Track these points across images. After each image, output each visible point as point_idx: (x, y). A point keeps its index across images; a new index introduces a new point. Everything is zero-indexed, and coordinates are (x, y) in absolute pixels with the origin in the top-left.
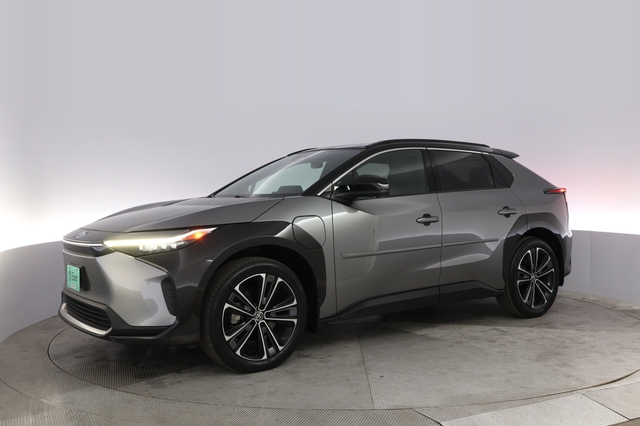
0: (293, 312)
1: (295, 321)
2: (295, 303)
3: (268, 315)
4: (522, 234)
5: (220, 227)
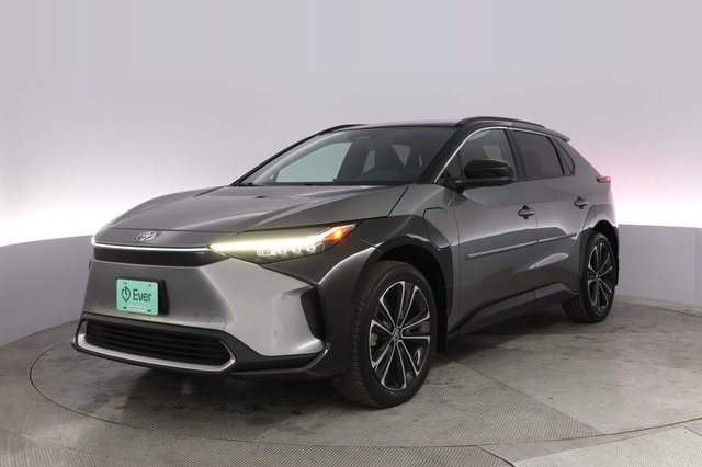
0: (425, 329)
1: (428, 338)
2: (428, 316)
3: (404, 333)
4: (592, 226)
5: (359, 222)
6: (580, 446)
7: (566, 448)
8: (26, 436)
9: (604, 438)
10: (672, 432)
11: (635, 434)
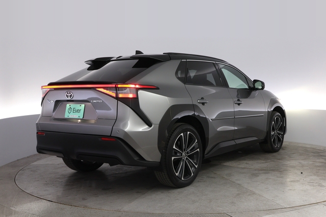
6: (273, 213)
7: (267, 214)
8: (13, 209)
9: (285, 210)
10: (317, 206)
11: (300, 208)
